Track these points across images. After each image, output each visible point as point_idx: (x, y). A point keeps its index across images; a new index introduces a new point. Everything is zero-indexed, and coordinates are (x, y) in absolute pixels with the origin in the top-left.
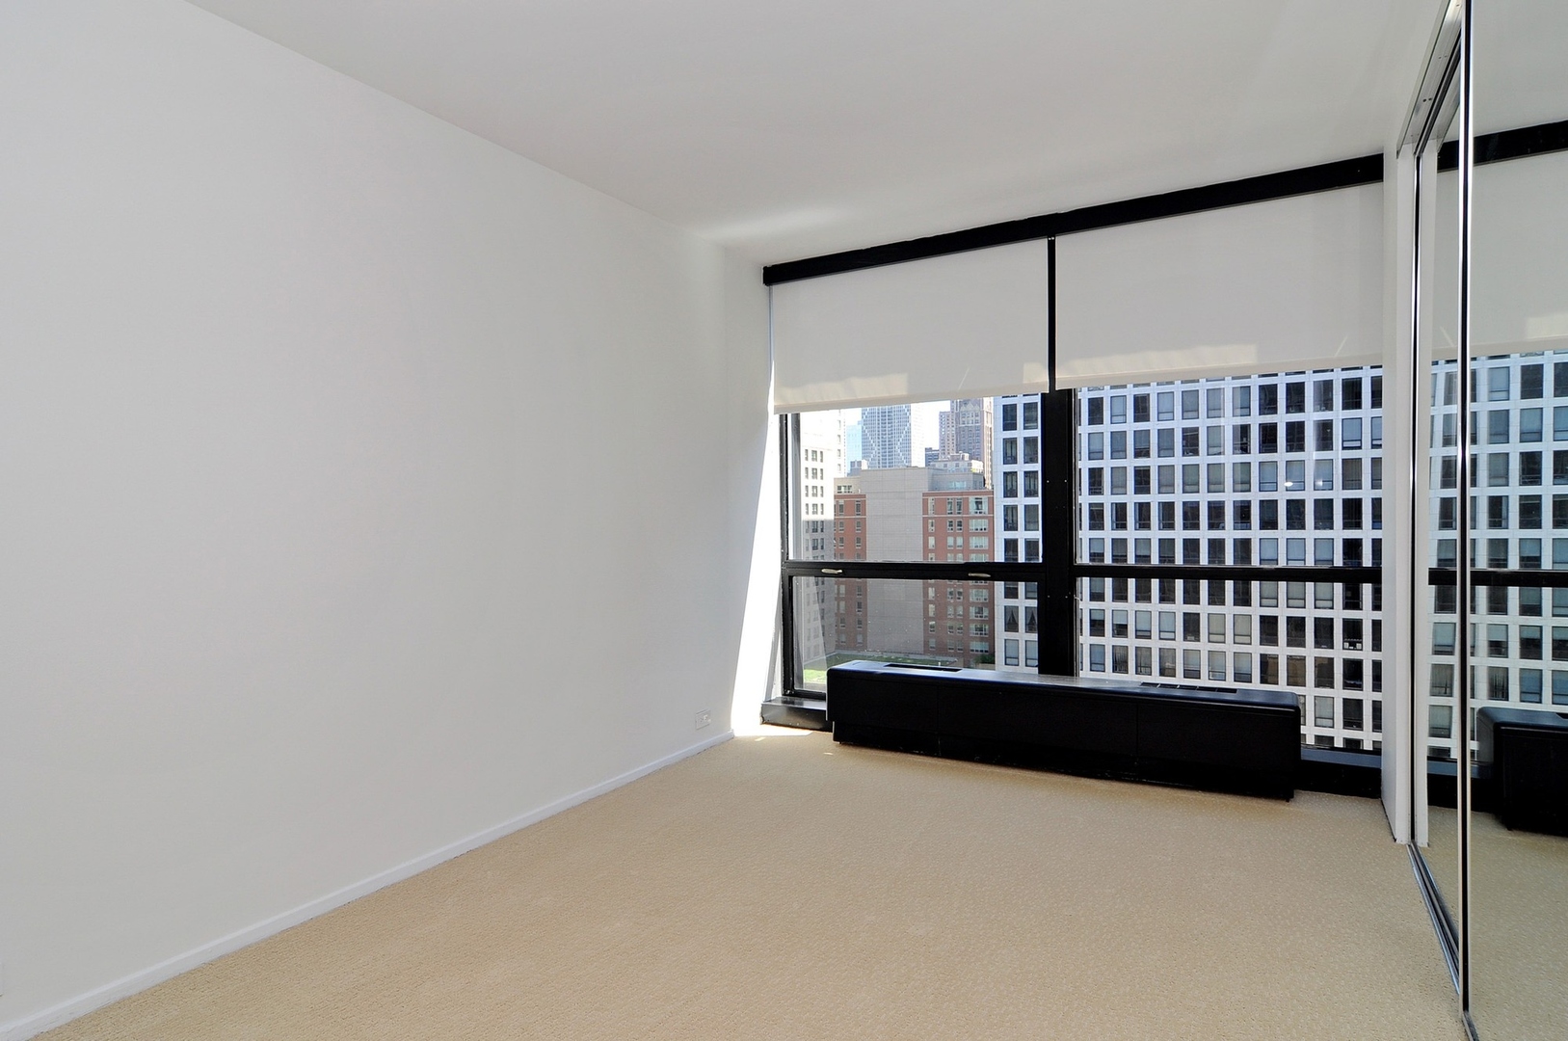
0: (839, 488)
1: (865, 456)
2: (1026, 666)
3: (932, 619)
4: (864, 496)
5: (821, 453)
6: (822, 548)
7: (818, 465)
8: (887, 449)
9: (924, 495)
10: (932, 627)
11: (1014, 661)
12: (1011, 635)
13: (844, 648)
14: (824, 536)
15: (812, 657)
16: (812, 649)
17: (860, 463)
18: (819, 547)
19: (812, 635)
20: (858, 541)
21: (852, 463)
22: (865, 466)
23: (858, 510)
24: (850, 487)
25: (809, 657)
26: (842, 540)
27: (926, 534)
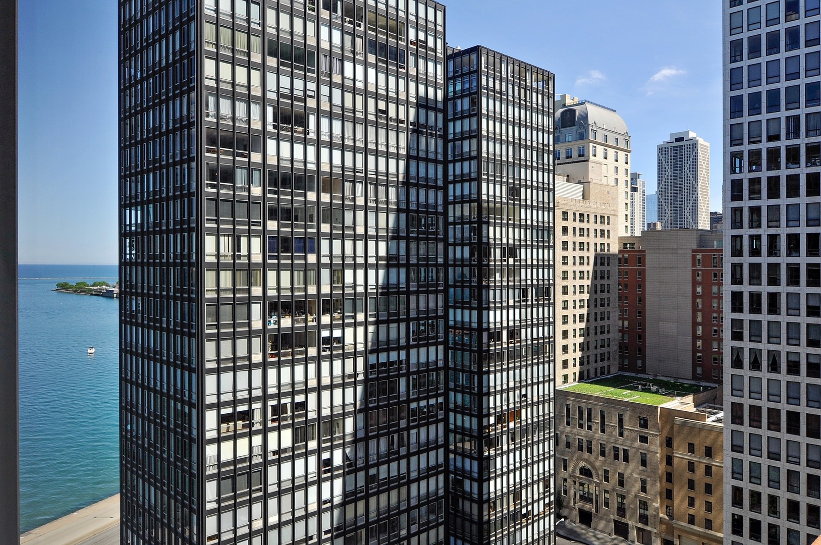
0: (625, 245)
1: (660, 219)
2: (750, 398)
3: (700, 351)
4: (644, 251)
5: (608, 217)
6: (608, 291)
7: (605, 227)
8: (678, 213)
9: (693, 251)
10: (699, 357)
11: (739, 393)
12: (737, 372)
13: (626, 370)
14: (610, 283)
15: (599, 375)
16: (599, 370)
17: (655, 225)
18: (606, 290)
19: (599, 358)
20: (640, 286)
21: (649, 225)
22: (659, 227)
23: (639, 262)
24: (633, 244)
25: (596, 375)
26: (626, 286)
27: (695, 284)
